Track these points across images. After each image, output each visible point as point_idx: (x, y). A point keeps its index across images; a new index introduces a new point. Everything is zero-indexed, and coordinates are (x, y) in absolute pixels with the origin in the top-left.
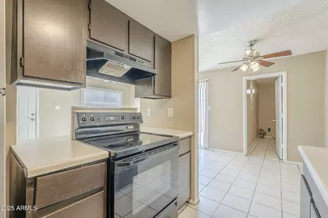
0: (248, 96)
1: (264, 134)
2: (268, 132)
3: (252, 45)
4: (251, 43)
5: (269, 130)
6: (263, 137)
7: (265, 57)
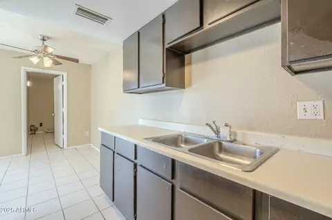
0: (28, 88)
1: (36, 129)
2: (40, 128)
3: (44, 40)
4: (44, 37)
5: (41, 125)
6: (35, 133)
7: (58, 57)
